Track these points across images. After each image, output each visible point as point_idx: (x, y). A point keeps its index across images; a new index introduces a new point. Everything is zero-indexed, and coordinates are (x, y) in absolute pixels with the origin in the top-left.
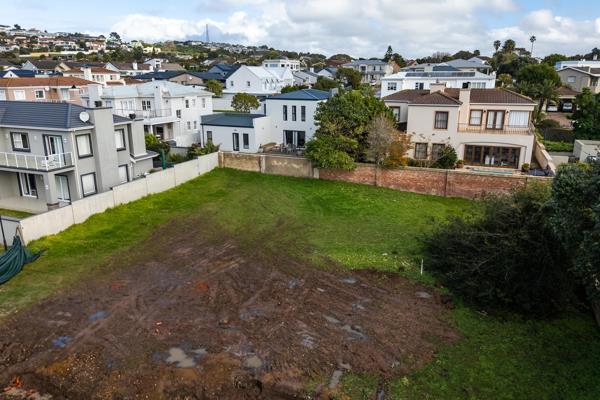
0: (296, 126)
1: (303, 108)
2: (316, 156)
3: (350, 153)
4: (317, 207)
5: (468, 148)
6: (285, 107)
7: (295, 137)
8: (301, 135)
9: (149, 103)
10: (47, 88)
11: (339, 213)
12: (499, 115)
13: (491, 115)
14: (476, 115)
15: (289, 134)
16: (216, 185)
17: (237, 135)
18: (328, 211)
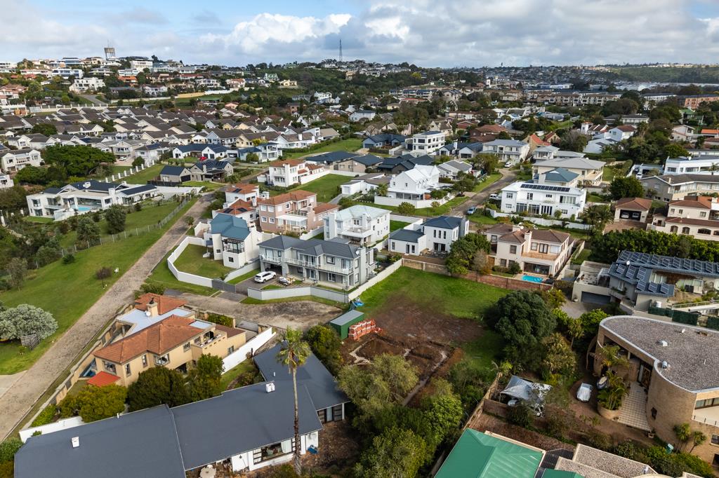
0: (441, 241)
1: (445, 232)
2: (450, 268)
3: (466, 266)
4: (449, 292)
5: (526, 264)
6: (435, 231)
7: (440, 247)
8: (443, 246)
9: (358, 221)
10: (292, 202)
11: (457, 295)
12: (546, 247)
13: (542, 246)
14: (534, 245)
15: (436, 245)
16: (403, 277)
17: (409, 246)
18: (453, 294)
